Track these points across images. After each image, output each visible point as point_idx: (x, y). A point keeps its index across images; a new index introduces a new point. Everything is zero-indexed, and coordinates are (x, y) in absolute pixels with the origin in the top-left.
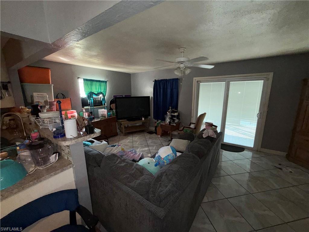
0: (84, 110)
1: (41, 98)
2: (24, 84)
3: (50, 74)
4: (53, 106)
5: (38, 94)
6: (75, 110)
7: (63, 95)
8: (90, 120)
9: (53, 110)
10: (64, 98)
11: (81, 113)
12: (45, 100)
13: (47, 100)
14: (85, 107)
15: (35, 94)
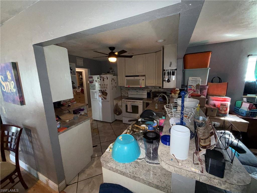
0: (245, 99)
1: (195, 82)
2: (186, 70)
3: (210, 57)
4: (204, 90)
5: (193, 79)
6: (230, 97)
7: (219, 78)
8: (251, 115)
9: (204, 94)
10: (219, 82)
11: (239, 103)
12: (197, 84)
13: (199, 84)
14: (249, 95)
15: (190, 78)
